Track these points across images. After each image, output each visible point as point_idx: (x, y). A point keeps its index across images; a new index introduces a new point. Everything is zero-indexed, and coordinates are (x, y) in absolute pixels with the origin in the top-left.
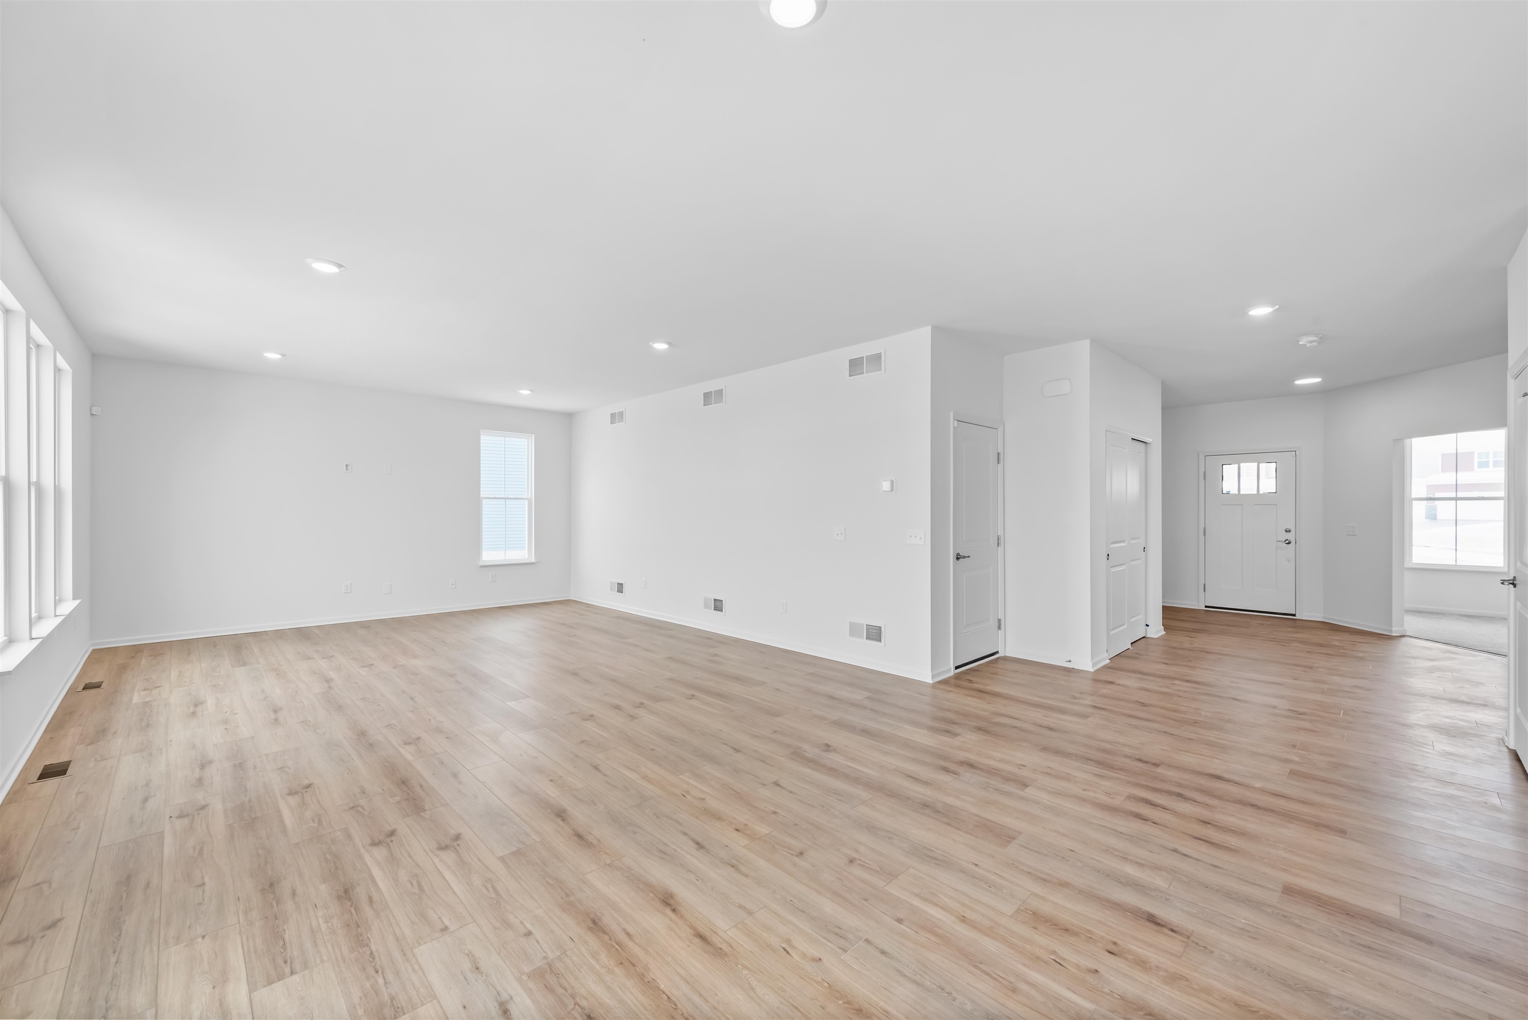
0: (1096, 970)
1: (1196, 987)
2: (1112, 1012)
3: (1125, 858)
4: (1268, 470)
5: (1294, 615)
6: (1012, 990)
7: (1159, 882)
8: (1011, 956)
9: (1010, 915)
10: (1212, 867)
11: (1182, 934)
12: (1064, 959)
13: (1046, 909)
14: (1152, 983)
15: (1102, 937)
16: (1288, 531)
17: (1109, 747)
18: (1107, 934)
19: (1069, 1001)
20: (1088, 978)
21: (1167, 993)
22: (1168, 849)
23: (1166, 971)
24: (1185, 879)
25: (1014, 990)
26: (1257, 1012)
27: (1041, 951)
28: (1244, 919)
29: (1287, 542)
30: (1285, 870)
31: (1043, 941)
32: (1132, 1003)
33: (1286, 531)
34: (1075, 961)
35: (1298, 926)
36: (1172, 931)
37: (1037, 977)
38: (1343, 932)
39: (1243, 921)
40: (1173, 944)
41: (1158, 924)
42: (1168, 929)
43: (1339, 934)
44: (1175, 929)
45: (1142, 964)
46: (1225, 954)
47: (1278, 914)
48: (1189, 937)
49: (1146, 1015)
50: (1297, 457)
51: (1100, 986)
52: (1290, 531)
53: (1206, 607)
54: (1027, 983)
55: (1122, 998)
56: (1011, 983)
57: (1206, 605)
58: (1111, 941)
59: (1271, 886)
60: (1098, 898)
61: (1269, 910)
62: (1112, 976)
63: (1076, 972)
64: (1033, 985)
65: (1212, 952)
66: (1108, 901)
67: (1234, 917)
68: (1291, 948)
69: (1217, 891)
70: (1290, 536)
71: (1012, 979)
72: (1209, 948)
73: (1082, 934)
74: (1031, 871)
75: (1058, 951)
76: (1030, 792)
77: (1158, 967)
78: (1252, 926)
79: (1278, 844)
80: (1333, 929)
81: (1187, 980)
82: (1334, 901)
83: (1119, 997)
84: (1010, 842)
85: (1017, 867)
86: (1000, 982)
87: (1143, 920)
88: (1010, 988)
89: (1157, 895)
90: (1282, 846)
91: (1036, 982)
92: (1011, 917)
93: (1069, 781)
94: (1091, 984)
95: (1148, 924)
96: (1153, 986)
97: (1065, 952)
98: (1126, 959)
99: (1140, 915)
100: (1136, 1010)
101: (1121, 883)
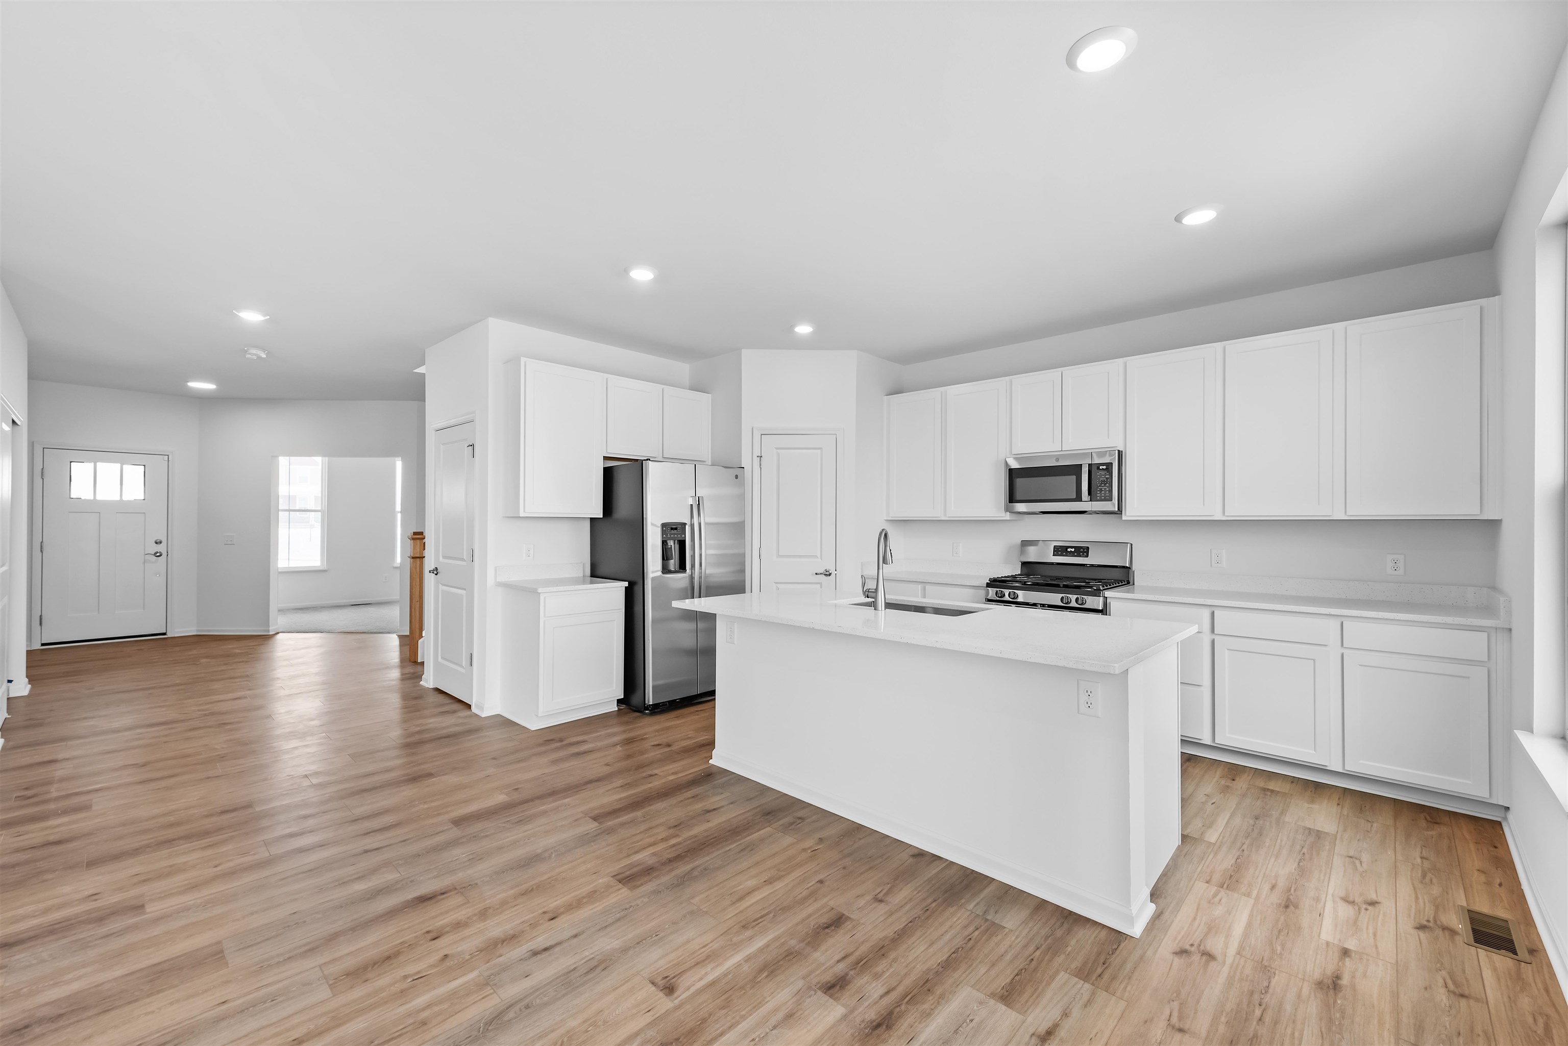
0: (445, 956)
1: (498, 907)
2: (488, 962)
3: (343, 883)
4: (134, 474)
5: (164, 634)
6: (423, 1025)
7: (390, 876)
8: (383, 1012)
9: (331, 995)
10: (403, 843)
11: (450, 891)
12: (419, 972)
13: (349, 963)
14: (479, 928)
15: (416, 937)
16: (158, 543)
17: (172, 819)
18: (415, 933)
19: (461, 986)
20: (448, 964)
21: (492, 923)
22: (361, 854)
23: (475, 915)
24: (400, 862)
25: (424, 1023)
26: (533, 889)
27: (396, 986)
28: (463, 854)
29: (158, 554)
30: (439, 814)
31: (385, 980)
32: (488, 947)
33: (156, 543)
34: (426, 966)
35: (487, 836)
36: (443, 894)
37: (421, 1001)
38: (504, 823)
39: (464, 856)
40: (454, 900)
41: (430, 898)
42: (439, 895)
43: (504, 825)
44: (442, 892)
45: (458, 926)
46: (483, 879)
47: (470, 838)
48: (456, 889)
49: (502, 944)
50: (170, 462)
51: (461, 960)
52: (161, 542)
53: (43, 645)
54: (424, 1009)
55: (481, 951)
56: (414, 1023)
57: (43, 642)
58: (424, 933)
59: (446, 828)
60: (372, 921)
61: (464, 840)
62: (457, 948)
63: (437, 969)
64: (429, 1006)
65: (476, 884)
66: (381, 916)
67: (457, 858)
68: (500, 848)
69: (428, 853)
70: (161, 548)
71: (411, 1021)
72: (472, 883)
73: (402, 948)
74: (286, 956)
75: (406, 974)
76: (152, 909)
77: (468, 918)
78: (471, 854)
79: (414, 803)
80: (500, 825)
81: (490, 908)
82: (480, 812)
83: (478, 953)
84: (223, 957)
85: (269, 966)
86: (407, 1032)
87: (420, 905)
88: (420, 1026)
89: (403, 885)
90: (417, 803)
91: (427, 1003)
92: (334, 996)
93: (184, 870)
94: (455, 965)
95: (426, 904)
96: (482, 928)
97: (411, 969)
98: (448, 932)
99: (413, 904)
100: (495, 947)
101: (368, 899)
